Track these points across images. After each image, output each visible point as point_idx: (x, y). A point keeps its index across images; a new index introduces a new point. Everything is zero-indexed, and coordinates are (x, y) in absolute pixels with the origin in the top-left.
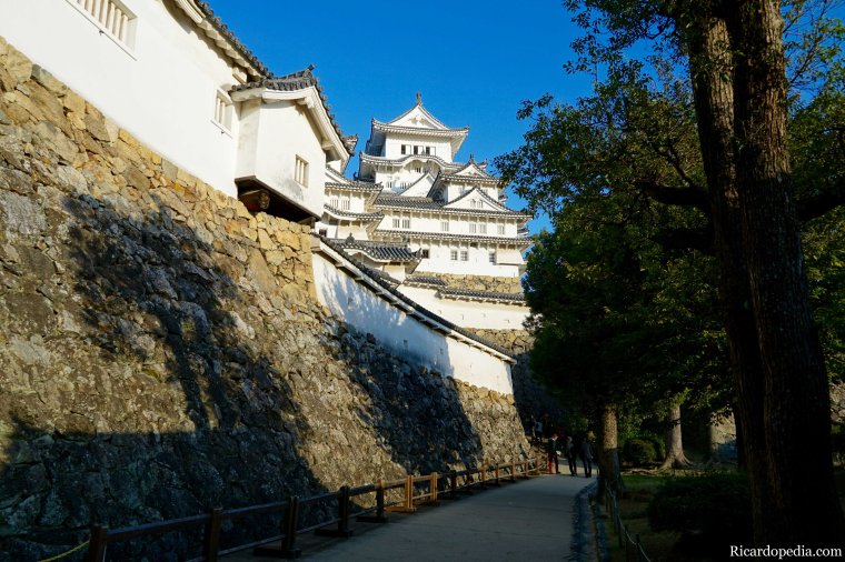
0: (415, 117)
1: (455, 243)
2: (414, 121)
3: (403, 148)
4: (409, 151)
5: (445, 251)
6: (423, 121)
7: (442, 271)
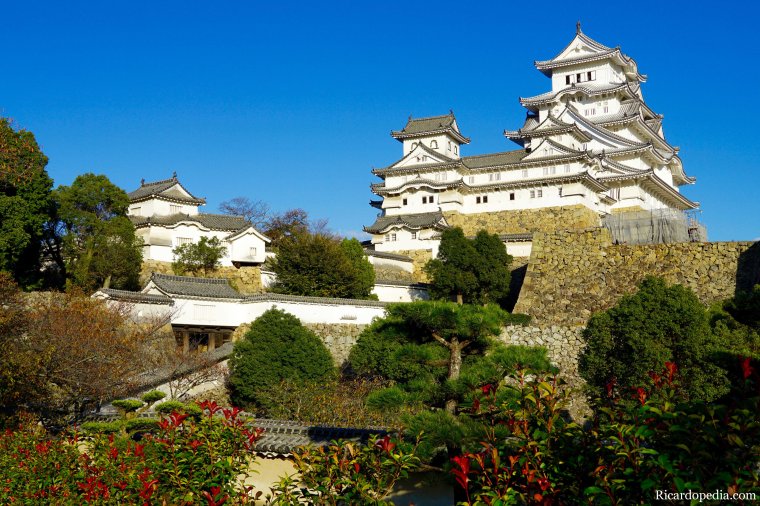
0: (576, 49)
1: (531, 186)
2: (577, 50)
3: (568, 78)
4: (573, 79)
5: (526, 192)
6: (584, 48)
7: (523, 208)
